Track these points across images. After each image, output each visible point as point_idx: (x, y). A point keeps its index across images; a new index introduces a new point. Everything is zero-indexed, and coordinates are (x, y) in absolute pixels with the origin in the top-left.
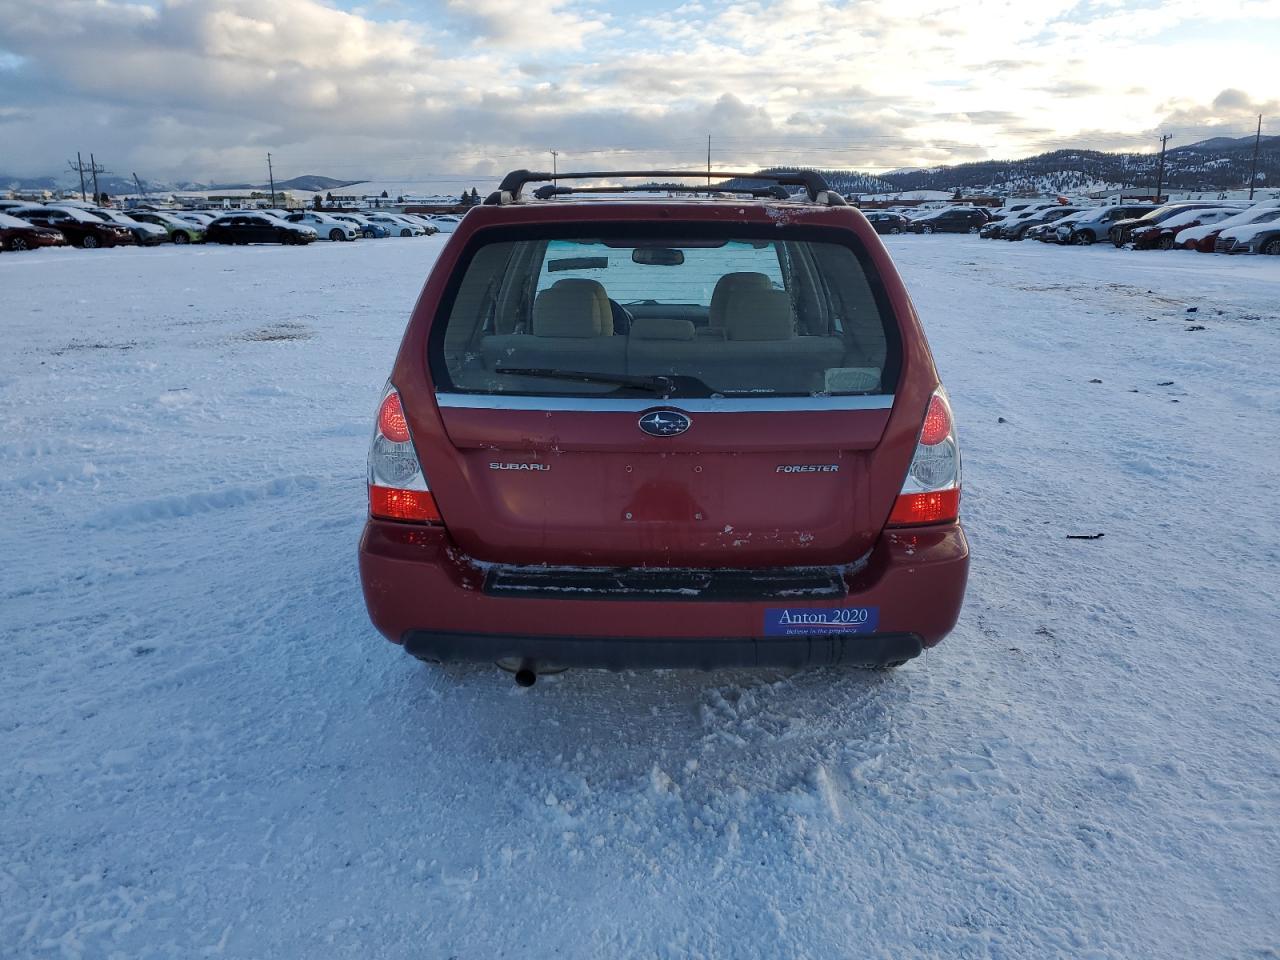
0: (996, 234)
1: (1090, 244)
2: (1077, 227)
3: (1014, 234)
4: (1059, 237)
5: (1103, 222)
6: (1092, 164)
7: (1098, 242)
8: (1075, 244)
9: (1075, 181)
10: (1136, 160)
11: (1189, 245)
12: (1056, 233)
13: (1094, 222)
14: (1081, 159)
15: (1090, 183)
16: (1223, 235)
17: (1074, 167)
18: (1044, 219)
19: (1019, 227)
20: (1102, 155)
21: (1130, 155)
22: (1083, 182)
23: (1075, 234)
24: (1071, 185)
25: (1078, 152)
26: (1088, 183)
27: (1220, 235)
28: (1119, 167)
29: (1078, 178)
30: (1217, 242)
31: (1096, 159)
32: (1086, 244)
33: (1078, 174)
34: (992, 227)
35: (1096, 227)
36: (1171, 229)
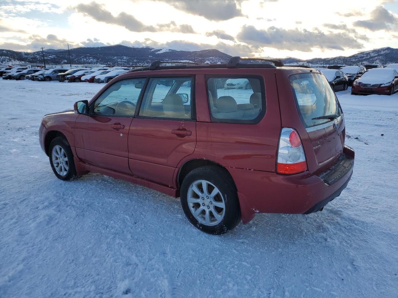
0: (10, 78)
1: (50, 81)
2: (45, 76)
3: (18, 78)
4: (40, 79)
5: (53, 74)
6: (11, 54)
7: (53, 80)
8: (45, 81)
9: (7, 60)
10: (27, 54)
11: (86, 81)
12: (38, 77)
13: (50, 74)
14: (7, 53)
15: (13, 61)
16: (96, 78)
17: (6, 55)
18: (27, 73)
19: (19, 76)
20: (14, 52)
21: (24, 52)
22: (10, 60)
23: (45, 78)
24: (6, 61)
25: (6, 50)
26: (12, 61)
27: (95, 78)
28: (21, 56)
29: (8, 59)
30: (95, 80)
31: (13, 53)
32: (49, 81)
33: (8, 57)
34: (7, 75)
35: (51, 75)
36: (78, 76)
